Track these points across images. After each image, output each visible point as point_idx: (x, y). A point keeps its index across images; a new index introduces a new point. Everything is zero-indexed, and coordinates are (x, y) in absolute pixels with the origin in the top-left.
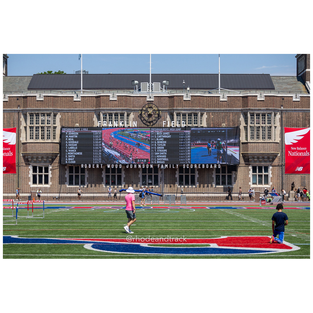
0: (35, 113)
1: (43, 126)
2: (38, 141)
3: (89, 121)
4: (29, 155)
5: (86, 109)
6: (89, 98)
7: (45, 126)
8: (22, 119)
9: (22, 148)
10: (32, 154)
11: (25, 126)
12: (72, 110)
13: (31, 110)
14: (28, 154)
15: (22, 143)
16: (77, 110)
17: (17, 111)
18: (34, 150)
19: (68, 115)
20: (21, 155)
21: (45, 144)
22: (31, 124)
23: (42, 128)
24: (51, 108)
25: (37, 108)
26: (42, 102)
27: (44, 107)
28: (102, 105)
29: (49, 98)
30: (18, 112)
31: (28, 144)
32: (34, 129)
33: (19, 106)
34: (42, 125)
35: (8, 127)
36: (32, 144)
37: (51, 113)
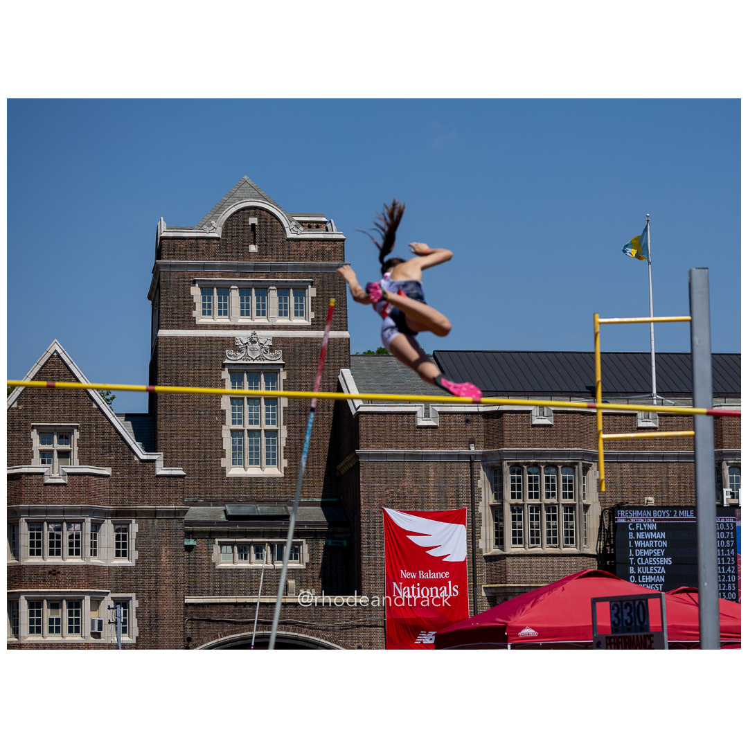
0: (527, 464)
1: (552, 504)
2: (538, 550)
3: (685, 487)
4: (512, 594)
5: (675, 452)
6: (683, 420)
7: (558, 504)
8: (483, 481)
9: (484, 572)
10: (523, 590)
11: (491, 503)
12: (634, 456)
13: (517, 454)
14: (509, 590)
15: (486, 557)
16: (649, 457)
17: (469, 456)
18: (528, 578)
19: (621, 469)
20: (484, 594)
21: (563, 559)
22: (513, 496)
23: (548, 511)
24: (576, 449)
25: (535, 447)
26: (548, 430)
27: (556, 446)
28: (726, 441)
29: (570, 416)
30: (471, 459)
31: (509, 560)
32: (527, 513)
33: (472, 441)
34: (549, 501)
35: (440, 507)
36: (522, 560)
37: (577, 464)
